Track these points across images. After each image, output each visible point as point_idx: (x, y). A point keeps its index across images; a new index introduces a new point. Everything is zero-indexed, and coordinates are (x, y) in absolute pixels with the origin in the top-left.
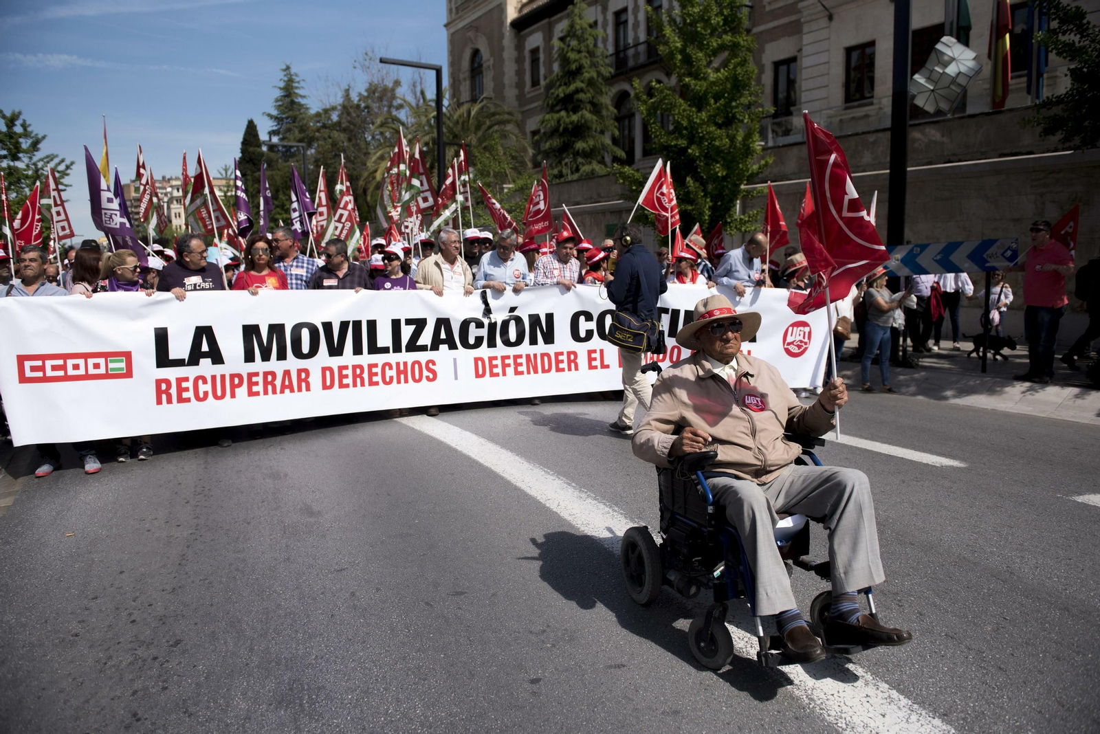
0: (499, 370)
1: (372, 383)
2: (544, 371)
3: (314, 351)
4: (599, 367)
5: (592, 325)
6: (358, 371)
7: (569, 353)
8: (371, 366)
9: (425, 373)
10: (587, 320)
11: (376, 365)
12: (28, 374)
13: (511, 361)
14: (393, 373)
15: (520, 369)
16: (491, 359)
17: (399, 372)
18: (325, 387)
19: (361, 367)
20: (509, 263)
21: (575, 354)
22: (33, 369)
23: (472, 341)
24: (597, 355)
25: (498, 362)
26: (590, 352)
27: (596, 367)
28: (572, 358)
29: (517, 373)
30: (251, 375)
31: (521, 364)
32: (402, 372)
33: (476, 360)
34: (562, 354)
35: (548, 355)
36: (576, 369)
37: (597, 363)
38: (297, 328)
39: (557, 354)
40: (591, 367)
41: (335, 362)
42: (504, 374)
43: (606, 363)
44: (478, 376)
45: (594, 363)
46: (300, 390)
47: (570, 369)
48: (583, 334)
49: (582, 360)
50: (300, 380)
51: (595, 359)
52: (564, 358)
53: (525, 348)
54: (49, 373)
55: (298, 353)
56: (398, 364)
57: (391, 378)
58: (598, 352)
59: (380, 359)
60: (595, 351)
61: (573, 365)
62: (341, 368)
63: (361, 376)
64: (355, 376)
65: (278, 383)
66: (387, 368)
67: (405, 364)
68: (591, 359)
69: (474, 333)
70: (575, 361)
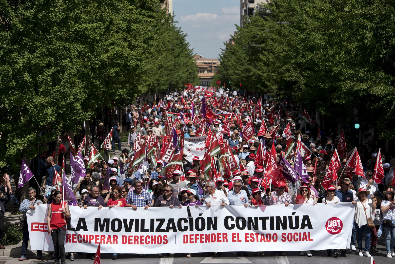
0: (194, 240)
1: (141, 243)
2: (212, 241)
3: (119, 229)
4: (237, 241)
5: (234, 222)
6: (136, 238)
7: (224, 234)
8: (141, 237)
9: (163, 240)
10: (232, 220)
11: (143, 236)
12: (34, 228)
13: (199, 237)
14: (150, 240)
15: (203, 240)
16: (191, 236)
17: (152, 240)
18: (123, 243)
19: (138, 237)
20: (239, 194)
21: (226, 234)
22: (36, 227)
23: (183, 228)
24: (236, 236)
25: (194, 237)
26: (233, 234)
27: (235, 241)
28: (225, 236)
29: (201, 242)
30: (96, 236)
31: (203, 238)
32: (153, 239)
33: (184, 236)
34: (220, 234)
35: (214, 234)
36: (227, 241)
37: (236, 239)
38: (114, 221)
39: (218, 234)
40: (233, 241)
41: (128, 234)
42: (196, 242)
43: (240, 239)
44: (184, 242)
45: (235, 239)
46: (114, 243)
47: (224, 241)
48: (230, 226)
49: (230, 237)
50: (114, 240)
51: (235, 237)
52: (221, 236)
53: (205, 231)
54: (40, 229)
55: (114, 230)
56: (152, 236)
57: (149, 242)
58: (237, 234)
59: (145, 234)
60: (235, 234)
61: (225, 239)
62: (130, 237)
63: (137, 240)
64: (135, 240)
65: (106, 240)
66: (148, 238)
67: (155, 236)
68: (233, 237)
69: (183, 224)
70: (226, 238)
